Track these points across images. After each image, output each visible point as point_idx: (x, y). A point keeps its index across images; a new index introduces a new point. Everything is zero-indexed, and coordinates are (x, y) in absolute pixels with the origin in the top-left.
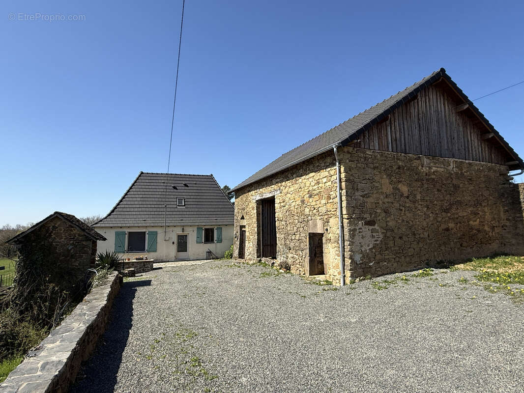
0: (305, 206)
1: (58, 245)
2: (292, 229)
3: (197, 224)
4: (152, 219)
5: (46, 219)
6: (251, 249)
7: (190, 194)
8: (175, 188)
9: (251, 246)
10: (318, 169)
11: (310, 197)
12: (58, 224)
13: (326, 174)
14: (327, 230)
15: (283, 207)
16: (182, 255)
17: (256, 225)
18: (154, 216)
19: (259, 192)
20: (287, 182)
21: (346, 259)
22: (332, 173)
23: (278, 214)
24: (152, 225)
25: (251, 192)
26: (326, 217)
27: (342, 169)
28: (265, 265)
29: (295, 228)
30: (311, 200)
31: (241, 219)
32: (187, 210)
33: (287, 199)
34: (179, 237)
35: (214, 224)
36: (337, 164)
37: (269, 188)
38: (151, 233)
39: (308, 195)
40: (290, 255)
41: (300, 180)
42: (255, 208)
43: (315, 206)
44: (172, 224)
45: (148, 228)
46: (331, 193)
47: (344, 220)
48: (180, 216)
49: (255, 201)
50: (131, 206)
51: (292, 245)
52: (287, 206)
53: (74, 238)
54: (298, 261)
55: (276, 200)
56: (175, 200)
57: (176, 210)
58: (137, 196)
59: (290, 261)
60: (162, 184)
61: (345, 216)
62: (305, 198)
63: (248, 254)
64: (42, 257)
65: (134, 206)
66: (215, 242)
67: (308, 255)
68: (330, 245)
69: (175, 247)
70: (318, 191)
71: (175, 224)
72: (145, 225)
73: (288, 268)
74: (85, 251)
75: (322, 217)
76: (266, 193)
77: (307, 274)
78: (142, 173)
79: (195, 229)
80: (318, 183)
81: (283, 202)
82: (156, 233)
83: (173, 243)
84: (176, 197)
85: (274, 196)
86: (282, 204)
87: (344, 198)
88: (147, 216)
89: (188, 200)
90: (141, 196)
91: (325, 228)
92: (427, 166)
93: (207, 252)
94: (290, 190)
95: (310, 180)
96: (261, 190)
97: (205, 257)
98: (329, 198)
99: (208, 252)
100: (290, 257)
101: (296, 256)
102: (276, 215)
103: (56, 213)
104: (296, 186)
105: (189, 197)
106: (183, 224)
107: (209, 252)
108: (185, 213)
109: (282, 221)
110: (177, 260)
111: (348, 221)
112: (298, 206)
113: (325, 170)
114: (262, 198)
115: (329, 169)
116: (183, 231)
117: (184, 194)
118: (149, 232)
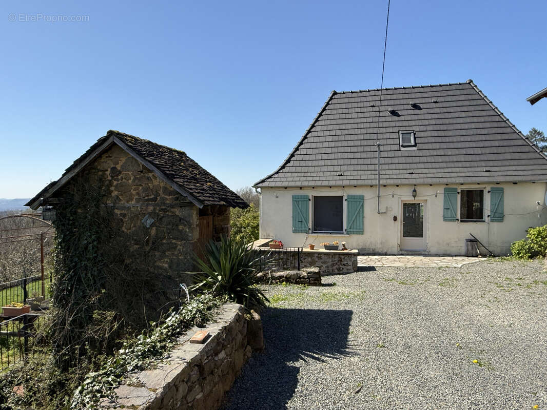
1: (124, 215)
3: (445, 181)
4: (352, 173)
5: (94, 148)
7: (427, 122)
8: (394, 113)
12: (121, 163)
16: (413, 242)
18: (358, 168)
24: (355, 183)
32: (421, 153)
34: (407, 207)
35: (486, 179)
38: (352, 198)
44: (392, 182)
45: (345, 189)
48: (408, 166)
50: (317, 151)
53: (155, 199)
56: (396, 135)
57: (399, 153)
58: (327, 133)
60: (371, 109)
64: (95, 243)
65: (323, 151)
66: (485, 218)
69: (398, 227)
71: (398, 182)
72: (340, 183)
74: (181, 232)
78: (335, 93)
79: (441, 191)
82: (361, 199)
83: (395, 219)
84: (396, 130)
88: (345, 168)
89: (422, 134)
90: (333, 133)
93: (468, 241)
97: (463, 250)
99: (471, 241)
103: (111, 133)
105: (423, 128)
106: (414, 182)
107: (473, 241)
108: (417, 160)
110: (404, 252)
116: (414, 196)
117: (413, 123)
118: (348, 196)
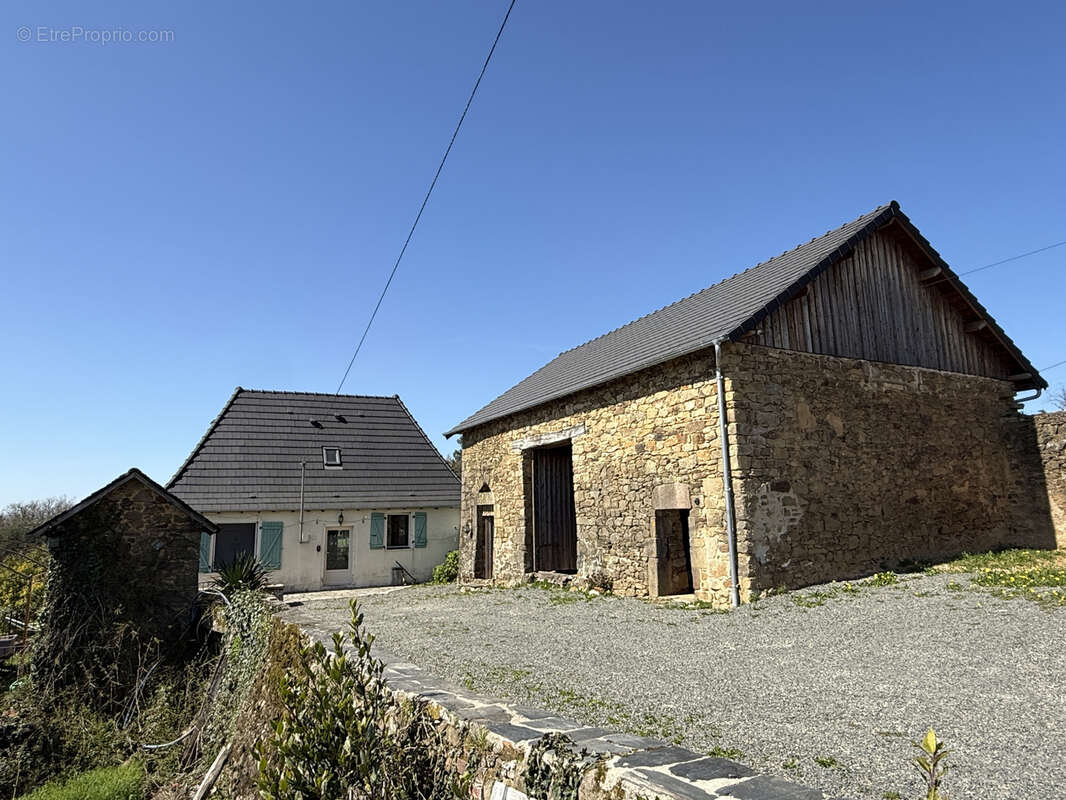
0: (647, 456)
1: (133, 541)
2: (615, 504)
3: (373, 505)
4: (269, 495)
5: (114, 483)
6: (508, 555)
7: (352, 439)
8: (316, 424)
9: (510, 548)
10: (674, 384)
11: (659, 438)
12: (134, 495)
13: (694, 393)
14: (697, 502)
15: (593, 460)
16: (338, 575)
17: (521, 503)
18: (276, 488)
19: (531, 432)
20: (601, 410)
21: (739, 555)
22: (706, 391)
23: (581, 475)
24: (272, 507)
25: (510, 433)
26: (695, 476)
27: (728, 384)
28: (547, 586)
29: (623, 503)
30: (659, 444)
31: (481, 491)
32: (347, 474)
33: (602, 445)
34: (332, 534)
35: (411, 504)
36: (718, 374)
37: (557, 424)
38: (267, 527)
39: (653, 436)
40: (611, 560)
41: (634, 406)
42: (520, 466)
43: (670, 457)
44: (317, 506)
45: (261, 514)
46: (704, 431)
47: (734, 481)
48: (333, 488)
49: (518, 452)
50: (220, 465)
51: (615, 538)
52: (601, 459)
53: (166, 526)
54: (631, 569)
55: (574, 448)
56: (318, 451)
57: (323, 473)
58: (234, 443)
59: (610, 572)
60: (288, 417)
61: (737, 474)
62: (646, 441)
63: (501, 566)
65: (228, 465)
66: (411, 545)
67: (655, 555)
68: (704, 530)
69: (322, 557)
70: (677, 426)
71: (324, 506)
72: (255, 507)
73: (606, 586)
74: (189, 552)
75: (686, 477)
76: (549, 433)
77: (654, 593)
78: (241, 391)
79: (368, 516)
80: (676, 411)
81: (594, 450)
82: (280, 526)
83: (319, 549)
84: (319, 445)
85: (570, 439)
86: (590, 455)
87: (733, 439)
88: (259, 488)
89: (349, 452)
90: (242, 443)
91: (694, 498)
92: (873, 380)
93: (393, 569)
94: (609, 425)
95: (658, 405)
96: (534, 427)
97: (390, 580)
98: (701, 439)
99: (397, 569)
100: (610, 562)
101: (625, 559)
102: (576, 478)
103: (134, 471)
104: (624, 418)
105: (349, 445)
106: (341, 506)
107: (399, 570)
108: (343, 481)
109: (589, 490)
110: (327, 587)
111: (741, 482)
112: (629, 458)
113: (690, 386)
114: (538, 443)
115: (700, 384)
116: (341, 523)
117: (338, 438)
118: (264, 523)
